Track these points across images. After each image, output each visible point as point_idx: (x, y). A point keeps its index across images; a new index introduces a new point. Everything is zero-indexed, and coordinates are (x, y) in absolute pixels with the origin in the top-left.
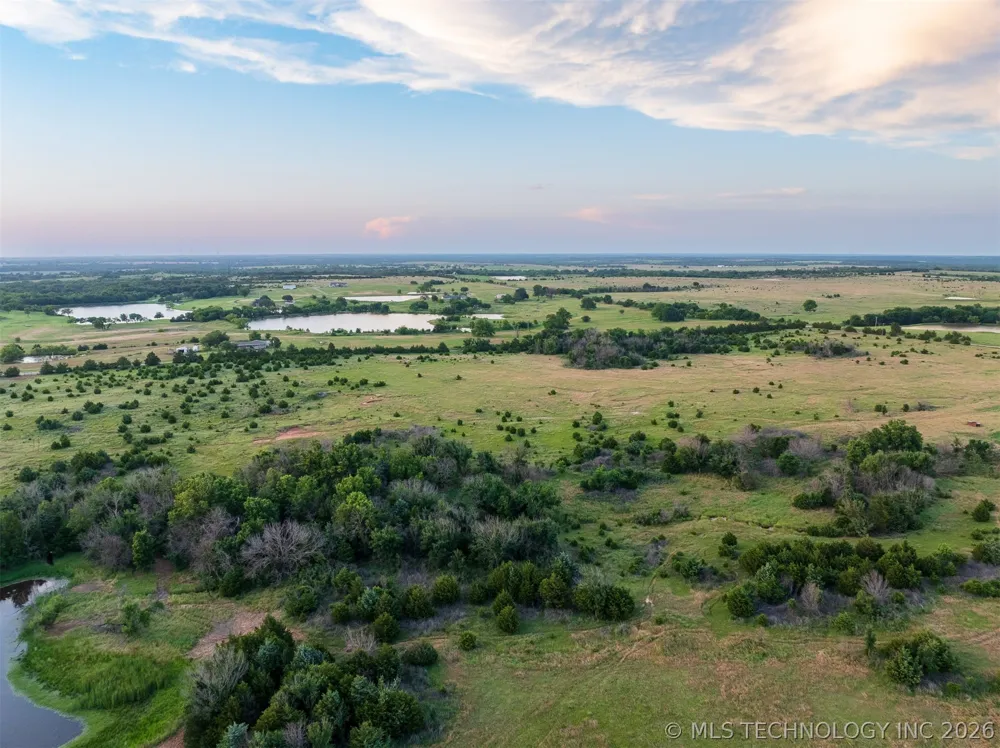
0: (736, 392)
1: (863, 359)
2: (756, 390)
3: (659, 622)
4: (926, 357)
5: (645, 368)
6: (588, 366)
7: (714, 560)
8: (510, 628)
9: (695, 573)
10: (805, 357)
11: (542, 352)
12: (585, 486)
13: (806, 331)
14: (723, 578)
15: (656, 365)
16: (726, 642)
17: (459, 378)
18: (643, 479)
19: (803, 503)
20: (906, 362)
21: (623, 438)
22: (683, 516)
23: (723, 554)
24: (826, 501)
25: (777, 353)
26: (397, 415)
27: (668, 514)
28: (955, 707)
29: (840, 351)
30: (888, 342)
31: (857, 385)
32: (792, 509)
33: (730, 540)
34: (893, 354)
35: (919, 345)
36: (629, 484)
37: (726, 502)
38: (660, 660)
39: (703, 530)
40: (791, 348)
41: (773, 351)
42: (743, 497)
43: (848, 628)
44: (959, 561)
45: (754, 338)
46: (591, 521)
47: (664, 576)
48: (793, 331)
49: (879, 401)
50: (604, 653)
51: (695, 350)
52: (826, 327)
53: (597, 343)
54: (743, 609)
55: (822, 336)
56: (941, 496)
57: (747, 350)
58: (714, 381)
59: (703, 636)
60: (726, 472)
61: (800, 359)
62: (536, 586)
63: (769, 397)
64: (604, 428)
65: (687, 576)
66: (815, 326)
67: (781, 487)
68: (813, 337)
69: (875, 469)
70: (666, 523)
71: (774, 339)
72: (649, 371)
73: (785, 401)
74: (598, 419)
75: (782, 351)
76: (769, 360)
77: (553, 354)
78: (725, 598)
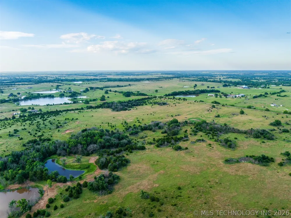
0: (148, 115)
1: (168, 105)
2: (151, 114)
3: (149, 149)
4: (179, 104)
5: (129, 110)
6: (117, 111)
7: (153, 142)
8: (131, 152)
9: (151, 143)
10: (158, 105)
11: (105, 108)
12: (130, 134)
13: (157, 99)
14: (154, 143)
15: (130, 109)
16: (157, 150)
17: (93, 116)
18: (138, 132)
19: (162, 133)
20: (176, 106)
21: (132, 125)
22: (146, 137)
23: (154, 141)
24: (165, 132)
25: (153, 105)
26: (86, 125)
27: (144, 137)
28: (181, 151)
29: (164, 104)
30: (173, 101)
31: (168, 111)
32: (161, 134)
33: (154, 139)
34: (174, 104)
35: (178, 101)
36: (136, 133)
37: (151, 134)
38: (151, 152)
39: (150, 138)
40: (155, 103)
41: (152, 104)
42: (154, 133)
43: (170, 146)
44: (182, 138)
45: (147, 101)
46: (133, 139)
47: (147, 144)
48: (154, 99)
49: (171, 114)
50: (143, 153)
51: (137, 105)
52: (161, 97)
53: (117, 105)
54: (158, 146)
55: (160, 100)
56: (181, 130)
57: (147, 104)
58: (143, 112)
59: (154, 150)
60: (151, 130)
61: (157, 106)
62: (132, 147)
63: (154, 115)
64: (127, 124)
65: (150, 144)
66: (159, 97)
67: (159, 131)
68: (158, 100)
69: (172, 127)
70: (144, 138)
71: (151, 101)
72: (129, 111)
73: (156, 116)
74: (125, 122)
75: (153, 104)
76: (152, 107)
77: (107, 108)
78: (156, 146)
